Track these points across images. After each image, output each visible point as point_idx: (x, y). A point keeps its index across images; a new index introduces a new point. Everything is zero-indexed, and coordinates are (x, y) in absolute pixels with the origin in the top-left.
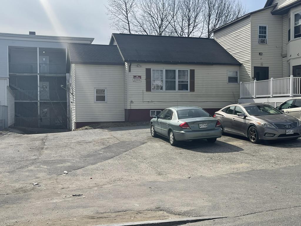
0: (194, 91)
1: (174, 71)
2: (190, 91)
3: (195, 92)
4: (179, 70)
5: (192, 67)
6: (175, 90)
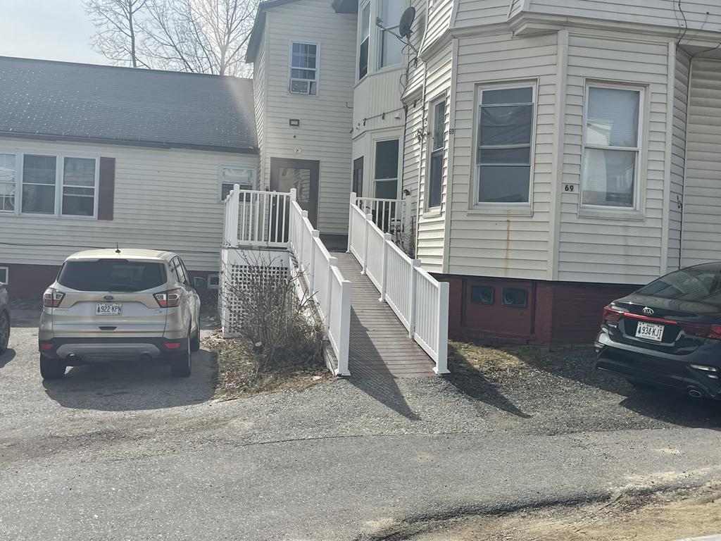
0: (112, 219)
1: (52, 160)
2: (99, 219)
3: (114, 221)
4: (65, 158)
5: (109, 152)
6: (52, 212)
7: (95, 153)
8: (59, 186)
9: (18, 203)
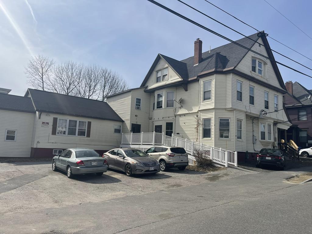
0: (90, 137)
1: (76, 121)
2: (87, 137)
4: (79, 121)
5: (89, 120)
6: (75, 135)
7: (86, 120)
8: (77, 128)
9: (67, 133)
